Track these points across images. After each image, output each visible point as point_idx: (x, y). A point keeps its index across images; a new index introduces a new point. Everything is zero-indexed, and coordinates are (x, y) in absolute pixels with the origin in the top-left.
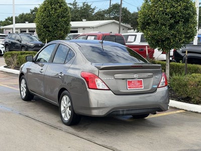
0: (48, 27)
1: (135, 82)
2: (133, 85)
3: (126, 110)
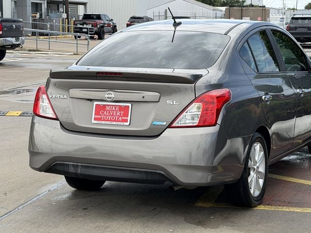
1: (113, 108)
2: (108, 116)
3: (81, 166)
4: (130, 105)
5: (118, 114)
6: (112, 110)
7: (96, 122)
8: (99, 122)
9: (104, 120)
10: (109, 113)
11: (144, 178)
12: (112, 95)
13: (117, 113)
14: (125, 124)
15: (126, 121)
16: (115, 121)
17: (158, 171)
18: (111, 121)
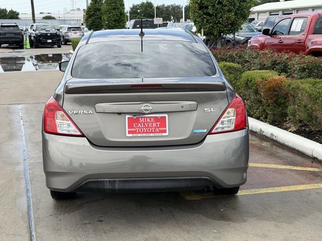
0: (207, 7)
1: (148, 120)
2: (143, 128)
3: (119, 181)
4: (166, 115)
5: (154, 125)
6: (147, 122)
7: (131, 135)
8: (135, 135)
9: (139, 133)
10: (144, 125)
11: (190, 185)
12: (150, 107)
13: (152, 125)
14: (164, 134)
15: (165, 132)
16: (151, 132)
17: (203, 177)
18: (147, 132)
